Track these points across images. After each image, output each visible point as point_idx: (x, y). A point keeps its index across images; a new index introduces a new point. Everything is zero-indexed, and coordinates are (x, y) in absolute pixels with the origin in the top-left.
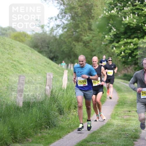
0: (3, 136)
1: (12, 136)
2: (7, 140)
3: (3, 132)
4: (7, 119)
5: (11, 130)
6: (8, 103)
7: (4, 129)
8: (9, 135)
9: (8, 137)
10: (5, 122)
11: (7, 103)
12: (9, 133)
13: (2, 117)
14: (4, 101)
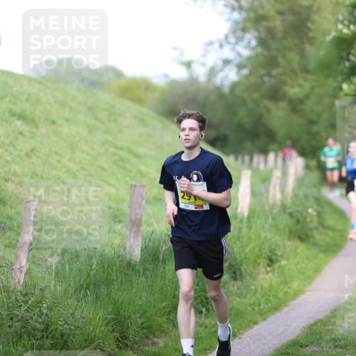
0: (93, 334)
1: (115, 334)
2: (103, 343)
3: (93, 323)
4: (103, 290)
5: (114, 319)
6: (106, 251)
7: (97, 314)
8: (109, 330)
9: (106, 335)
10: (97, 298)
11: (104, 251)
12: (107, 325)
13: (92, 288)
14: (95, 249)
